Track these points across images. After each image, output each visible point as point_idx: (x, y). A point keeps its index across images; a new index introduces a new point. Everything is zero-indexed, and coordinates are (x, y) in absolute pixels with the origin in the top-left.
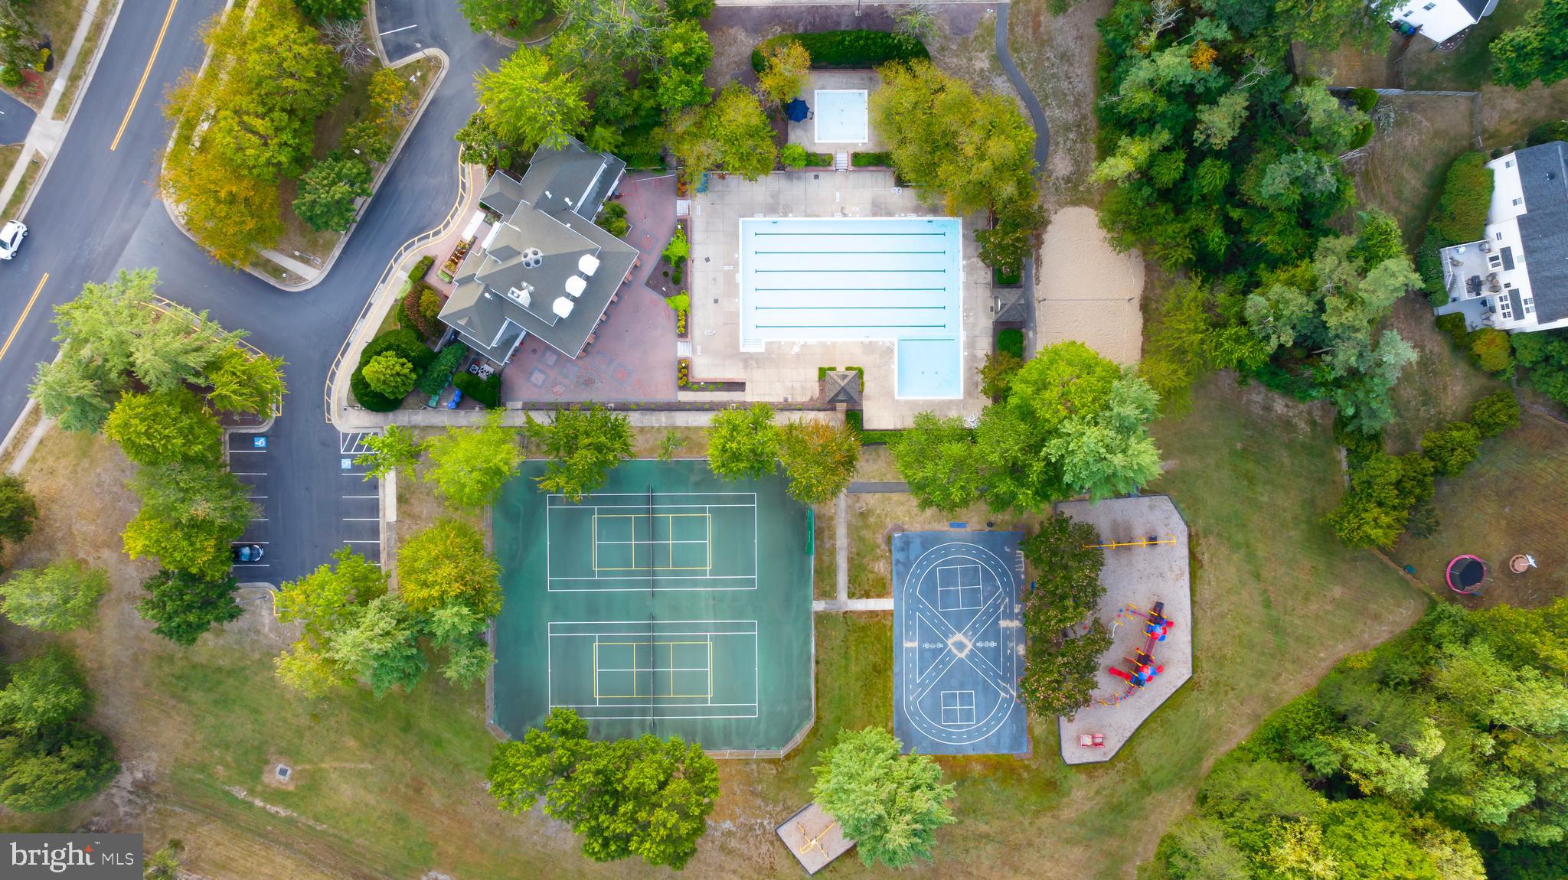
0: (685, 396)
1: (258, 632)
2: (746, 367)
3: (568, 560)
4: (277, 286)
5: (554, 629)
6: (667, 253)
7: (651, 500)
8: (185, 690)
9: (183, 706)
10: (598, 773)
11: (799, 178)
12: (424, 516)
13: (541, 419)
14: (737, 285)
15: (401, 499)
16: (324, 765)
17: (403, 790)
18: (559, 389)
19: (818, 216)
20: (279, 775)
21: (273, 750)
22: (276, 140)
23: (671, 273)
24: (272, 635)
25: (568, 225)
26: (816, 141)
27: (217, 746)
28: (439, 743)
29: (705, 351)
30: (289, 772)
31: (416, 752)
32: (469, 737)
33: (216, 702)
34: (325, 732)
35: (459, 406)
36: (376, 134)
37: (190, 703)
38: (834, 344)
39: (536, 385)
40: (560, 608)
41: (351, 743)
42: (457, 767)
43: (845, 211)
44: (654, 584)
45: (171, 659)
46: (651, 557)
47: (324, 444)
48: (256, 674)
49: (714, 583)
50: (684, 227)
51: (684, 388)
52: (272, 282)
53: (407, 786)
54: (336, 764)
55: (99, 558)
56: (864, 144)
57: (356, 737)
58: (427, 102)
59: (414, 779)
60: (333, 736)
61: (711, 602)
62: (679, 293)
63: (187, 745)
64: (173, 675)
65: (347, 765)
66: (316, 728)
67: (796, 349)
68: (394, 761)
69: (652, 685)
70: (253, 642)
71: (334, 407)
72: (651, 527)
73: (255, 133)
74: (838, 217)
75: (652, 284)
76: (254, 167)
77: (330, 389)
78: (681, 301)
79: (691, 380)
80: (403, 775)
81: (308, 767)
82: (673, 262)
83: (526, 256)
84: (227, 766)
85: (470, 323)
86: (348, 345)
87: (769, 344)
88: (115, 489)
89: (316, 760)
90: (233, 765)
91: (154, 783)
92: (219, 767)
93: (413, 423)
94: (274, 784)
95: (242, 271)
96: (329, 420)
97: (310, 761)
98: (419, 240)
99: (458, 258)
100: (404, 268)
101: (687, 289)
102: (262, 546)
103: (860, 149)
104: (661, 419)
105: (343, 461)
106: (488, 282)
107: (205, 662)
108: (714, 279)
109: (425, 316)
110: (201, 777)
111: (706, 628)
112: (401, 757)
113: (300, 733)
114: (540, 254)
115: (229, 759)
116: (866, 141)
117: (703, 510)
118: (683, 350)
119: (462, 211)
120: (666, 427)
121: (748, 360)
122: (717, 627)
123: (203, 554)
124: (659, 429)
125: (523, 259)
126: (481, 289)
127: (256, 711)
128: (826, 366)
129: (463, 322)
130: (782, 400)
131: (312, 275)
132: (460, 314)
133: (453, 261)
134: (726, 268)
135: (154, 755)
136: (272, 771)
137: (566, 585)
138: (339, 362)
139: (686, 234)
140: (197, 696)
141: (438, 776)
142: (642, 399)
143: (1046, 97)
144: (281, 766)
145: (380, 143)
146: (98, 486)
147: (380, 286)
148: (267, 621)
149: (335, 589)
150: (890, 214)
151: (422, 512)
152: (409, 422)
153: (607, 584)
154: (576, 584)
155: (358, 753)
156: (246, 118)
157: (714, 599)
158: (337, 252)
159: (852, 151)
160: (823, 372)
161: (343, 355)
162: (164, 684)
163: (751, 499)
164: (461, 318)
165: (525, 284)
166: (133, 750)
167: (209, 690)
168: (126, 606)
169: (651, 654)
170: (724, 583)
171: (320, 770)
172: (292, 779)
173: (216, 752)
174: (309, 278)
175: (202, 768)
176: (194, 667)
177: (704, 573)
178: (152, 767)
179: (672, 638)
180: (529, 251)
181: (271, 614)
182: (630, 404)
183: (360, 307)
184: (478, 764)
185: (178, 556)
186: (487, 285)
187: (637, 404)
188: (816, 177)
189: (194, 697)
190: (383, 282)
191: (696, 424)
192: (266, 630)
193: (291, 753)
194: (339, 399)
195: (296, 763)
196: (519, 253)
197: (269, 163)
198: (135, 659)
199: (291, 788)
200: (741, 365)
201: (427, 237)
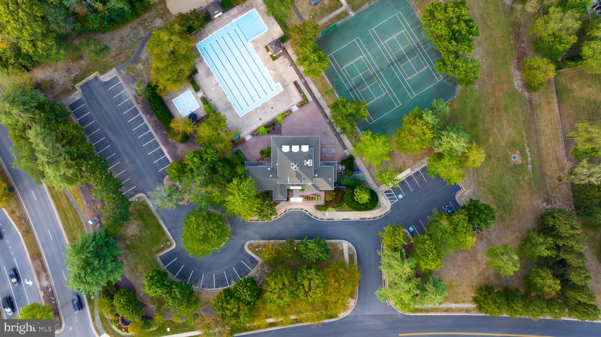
0: (310, 99)
1: (474, 192)
2: (288, 85)
3: (387, 104)
4: (356, 255)
5: (413, 95)
6: (266, 133)
7: (351, 90)
8: (508, 205)
9: (513, 203)
10: (450, 43)
11: (215, 106)
12: (402, 160)
13: (347, 142)
14: (263, 104)
15: (401, 171)
16: (504, 145)
17: (496, 113)
18: (333, 142)
19: (224, 92)
20: (516, 158)
21: (509, 165)
22: (308, 276)
23: (272, 128)
24: (472, 187)
25: (277, 164)
26: (199, 107)
27: (520, 184)
28: (473, 111)
29: (291, 102)
30: (513, 156)
31: (480, 116)
32: (465, 102)
33: (505, 193)
34: (493, 151)
35: (358, 170)
36: (286, 248)
37: (511, 201)
38: (263, 61)
39: (336, 150)
40: (404, 97)
41: (491, 140)
42: (477, 100)
43: (216, 84)
44: (378, 72)
45: (501, 216)
46: (369, 78)
47: (398, 207)
48: (488, 185)
49: (365, 52)
50: (254, 134)
51: (307, 100)
52: (356, 257)
53: (493, 113)
54: (501, 141)
55: (482, 260)
56: (191, 91)
57: (488, 139)
58: (265, 241)
59: (490, 112)
60: (493, 147)
61: (372, 49)
62: (277, 121)
63: (525, 194)
64: (505, 212)
65: (499, 137)
66: (493, 154)
67: (272, 72)
68: (488, 122)
69: (411, 52)
70: (478, 192)
71: (384, 212)
72: (360, 84)
73: (310, 284)
74: (220, 85)
75: (279, 132)
76: (321, 279)
77: (379, 217)
78: (279, 119)
79: (303, 100)
80: (491, 117)
81: (508, 150)
82: (268, 129)
83: (296, 168)
84: (524, 177)
85: (329, 177)
86: (361, 219)
87: (276, 82)
88: (456, 268)
89: (504, 149)
90: (522, 175)
91: (544, 198)
92: (526, 179)
93: (374, 182)
94: (520, 158)
95: (358, 265)
96: (389, 211)
97: (505, 150)
98: (312, 215)
99: (310, 198)
100: (324, 215)
101: (274, 120)
102: (445, 208)
103: (193, 90)
104: (322, 102)
105: (400, 198)
106: (312, 178)
107: (495, 204)
108: (265, 113)
109: (336, 195)
110: (532, 183)
111: (381, 46)
112: (485, 121)
113: (498, 159)
114: (292, 164)
115: (521, 178)
116: (189, 90)
117: (343, 70)
118: (295, 109)
119: (294, 207)
120: (324, 99)
121: (285, 86)
122: (379, 42)
123: (460, 217)
124: (326, 101)
125: (297, 169)
126: (315, 179)
127: (500, 178)
128: (271, 59)
129: (330, 179)
130: (291, 67)
131: (345, 245)
132: (328, 182)
133: (312, 199)
134: (259, 111)
135: (535, 203)
136: (517, 161)
137: (395, 100)
138: (368, 219)
139: (256, 131)
140: (507, 200)
141: (484, 105)
142: (319, 112)
143: (139, 39)
144: (513, 160)
145: (288, 244)
146: (459, 275)
147: (335, 219)
148: (469, 191)
149: (444, 161)
150: (208, 69)
151: (401, 162)
152: (374, 184)
153: (387, 87)
154: (393, 97)
155: (493, 136)
156: (307, 290)
157: (370, 49)
158: (333, 241)
159: (195, 93)
160: (274, 59)
161: (365, 219)
162: (510, 214)
163: (331, 57)
164: (329, 181)
165: (305, 164)
166: (538, 211)
167: (503, 197)
168: (492, 241)
169: (401, 59)
170: (363, 49)
171: (506, 145)
172: (515, 153)
173: (522, 183)
174: (347, 245)
175: (529, 184)
176: (499, 207)
177: (364, 58)
178: (539, 201)
179: (392, 55)
180: (293, 168)
181: (465, 191)
182: (323, 115)
183: (346, 222)
184: (472, 94)
185: (466, 225)
186: (313, 178)
187: (322, 112)
188: (211, 100)
189: (508, 201)
190: (333, 219)
191: (317, 90)
192: (471, 190)
193: (507, 158)
194: (381, 211)
195: (509, 155)
196: (296, 171)
197: (317, 275)
198: (508, 228)
199: (518, 152)
200: (288, 87)
201: (309, 213)
